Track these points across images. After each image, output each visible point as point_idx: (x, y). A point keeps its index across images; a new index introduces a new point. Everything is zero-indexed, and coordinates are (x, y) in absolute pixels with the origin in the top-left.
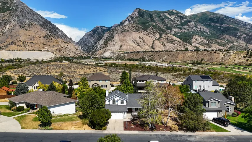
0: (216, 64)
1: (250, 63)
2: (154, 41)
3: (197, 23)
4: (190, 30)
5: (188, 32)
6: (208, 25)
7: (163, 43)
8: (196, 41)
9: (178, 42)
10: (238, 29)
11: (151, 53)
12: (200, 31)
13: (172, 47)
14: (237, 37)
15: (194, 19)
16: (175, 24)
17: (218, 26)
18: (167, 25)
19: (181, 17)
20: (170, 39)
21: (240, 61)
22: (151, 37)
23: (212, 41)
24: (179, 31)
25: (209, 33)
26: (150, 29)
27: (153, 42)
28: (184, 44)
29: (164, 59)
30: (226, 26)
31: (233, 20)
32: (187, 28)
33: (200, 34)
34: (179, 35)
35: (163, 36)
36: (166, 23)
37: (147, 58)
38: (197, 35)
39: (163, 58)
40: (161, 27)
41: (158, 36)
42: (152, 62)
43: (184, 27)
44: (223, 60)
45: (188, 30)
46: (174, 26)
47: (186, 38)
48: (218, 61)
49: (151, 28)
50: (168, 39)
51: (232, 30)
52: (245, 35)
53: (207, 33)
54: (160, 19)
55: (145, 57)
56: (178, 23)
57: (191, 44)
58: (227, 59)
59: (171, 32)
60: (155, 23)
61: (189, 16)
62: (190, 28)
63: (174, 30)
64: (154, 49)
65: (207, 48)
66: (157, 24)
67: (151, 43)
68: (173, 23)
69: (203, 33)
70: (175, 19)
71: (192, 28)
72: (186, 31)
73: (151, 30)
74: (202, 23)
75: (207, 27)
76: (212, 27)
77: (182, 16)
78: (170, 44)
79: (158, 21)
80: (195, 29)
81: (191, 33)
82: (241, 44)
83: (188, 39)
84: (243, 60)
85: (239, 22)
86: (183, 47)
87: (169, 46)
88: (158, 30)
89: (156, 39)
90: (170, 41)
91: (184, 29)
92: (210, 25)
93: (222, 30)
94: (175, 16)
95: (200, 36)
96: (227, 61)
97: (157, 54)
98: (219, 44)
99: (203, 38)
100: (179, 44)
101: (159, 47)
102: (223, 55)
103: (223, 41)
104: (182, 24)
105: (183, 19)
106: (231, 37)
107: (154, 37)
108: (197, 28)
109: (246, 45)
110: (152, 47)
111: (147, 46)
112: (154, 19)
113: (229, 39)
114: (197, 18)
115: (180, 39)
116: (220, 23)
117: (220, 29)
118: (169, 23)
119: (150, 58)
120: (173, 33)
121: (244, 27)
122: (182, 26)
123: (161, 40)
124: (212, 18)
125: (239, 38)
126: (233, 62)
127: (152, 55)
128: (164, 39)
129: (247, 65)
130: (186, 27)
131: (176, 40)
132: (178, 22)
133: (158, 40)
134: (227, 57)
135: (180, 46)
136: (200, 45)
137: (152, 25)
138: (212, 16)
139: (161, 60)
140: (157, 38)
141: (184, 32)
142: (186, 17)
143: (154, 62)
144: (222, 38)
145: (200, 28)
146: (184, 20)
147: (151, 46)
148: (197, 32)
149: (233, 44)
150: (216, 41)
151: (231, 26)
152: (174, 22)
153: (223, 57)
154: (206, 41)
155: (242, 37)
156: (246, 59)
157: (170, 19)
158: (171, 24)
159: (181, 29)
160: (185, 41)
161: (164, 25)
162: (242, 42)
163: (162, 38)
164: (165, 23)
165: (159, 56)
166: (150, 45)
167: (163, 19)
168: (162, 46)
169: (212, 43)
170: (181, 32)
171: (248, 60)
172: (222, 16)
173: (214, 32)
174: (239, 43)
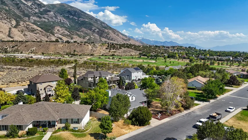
0: (88, 55)
1: (111, 53)
2: (10, 28)
3: (57, 14)
4: (50, 20)
5: (48, 22)
6: (67, 17)
7: (22, 32)
8: (58, 32)
9: (40, 31)
10: (92, 24)
11: (13, 43)
12: (60, 21)
13: (35, 36)
14: (92, 31)
15: (53, 9)
16: (33, 12)
17: (76, 19)
18: (23, 12)
19: (38, 5)
20: (30, 27)
21: (104, 52)
22: (6, 23)
23: (73, 33)
24: (38, 20)
25: (68, 25)
26: (2, 13)
27: (9, 30)
28: (47, 35)
29: (34, 50)
30: (82, 20)
31: (87, 15)
32: (47, 18)
33: (60, 25)
34: (38, 24)
35: (21, 23)
36: (22, 9)
37: (9, 48)
38: (58, 26)
39: (32, 49)
40: (16, 13)
41: (14, 23)
42: (18, 53)
43: (43, 16)
44: (92, 52)
45: (48, 19)
46: (32, 14)
47: (48, 28)
48: (88, 52)
49: (4, 12)
50: (27, 28)
51: (88, 24)
52: (97, 30)
53: (67, 25)
54: (13, 3)
55: (7, 48)
56: (37, 11)
57: (54, 35)
58: (95, 51)
59: (29, 19)
60: (8, 7)
61: (47, 5)
62: (50, 17)
63: (33, 18)
64: (12, 38)
65: (69, 39)
66: (11, 9)
67: (7, 30)
68: (30, 10)
69: (63, 24)
70: (32, 6)
71: (52, 18)
72: (46, 21)
73: (4, 15)
74: (61, 14)
75: (66, 19)
76: (70, 20)
77: (40, 4)
78: (31, 33)
79: (12, 5)
80: (55, 19)
81: (52, 23)
82: (96, 37)
83: (50, 30)
84: (107, 51)
85: (92, 18)
86: (46, 37)
87: (31, 36)
88: (13, 16)
89: (11, 26)
90: (30, 30)
91: (44, 18)
92: (68, 17)
93: (79, 23)
94: (32, 3)
95: (61, 27)
96: (95, 52)
97: (23, 45)
98: (79, 36)
99: (64, 29)
100: (42, 34)
101: (18, 36)
102: (91, 47)
103: (82, 34)
104: (41, 13)
105: (41, 7)
106: (88, 30)
107: (9, 24)
108: (57, 18)
109: (100, 38)
110: (9, 36)
111: (2, 34)
112: (6, 2)
113: (87, 32)
114: (56, 9)
115: (42, 29)
116: (78, 16)
117: (77, 22)
118: (25, 10)
119: (14, 49)
120: (33, 21)
121: (96, 23)
122: (41, 15)
123: (19, 28)
124: (70, 11)
125: (94, 31)
126: (100, 53)
127: (17, 46)
128: (23, 28)
129: (110, 55)
130: (46, 16)
131: (37, 30)
132: (36, 9)
133: (15, 27)
134: (95, 49)
135: (43, 36)
136: (63, 37)
137: (4, 9)
138: (69, 8)
139: (30, 51)
140: (13, 25)
141: (44, 21)
142: (44, 6)
143: (21, 53)
144: (81, 30)
145: (60, 19)
146: (43, 8)
147: (7, 34)
148: (58, 22)
149: (91, 37)
150: (76, 33)
151: (86, 20)
152: (32, 9)
153: (91, 48)
154: (68, 32)
155: (96, 31)
156: (108, 50)
157: (26, 5)
158: (28, 10)
159: (40, 18)
160: (47, 31)
161: (21, 12)
162: (96, 35)
163: (20, 26)
164: (20, 8)
165: (26, 46)
166: (5, 33)
167: (17, 4)
168: (22, 35)
169: (73, 35)
170: (40, 21)
171: (110, 51)
172: (78, 10)
173: (73, 24)
174: (95, 36)
